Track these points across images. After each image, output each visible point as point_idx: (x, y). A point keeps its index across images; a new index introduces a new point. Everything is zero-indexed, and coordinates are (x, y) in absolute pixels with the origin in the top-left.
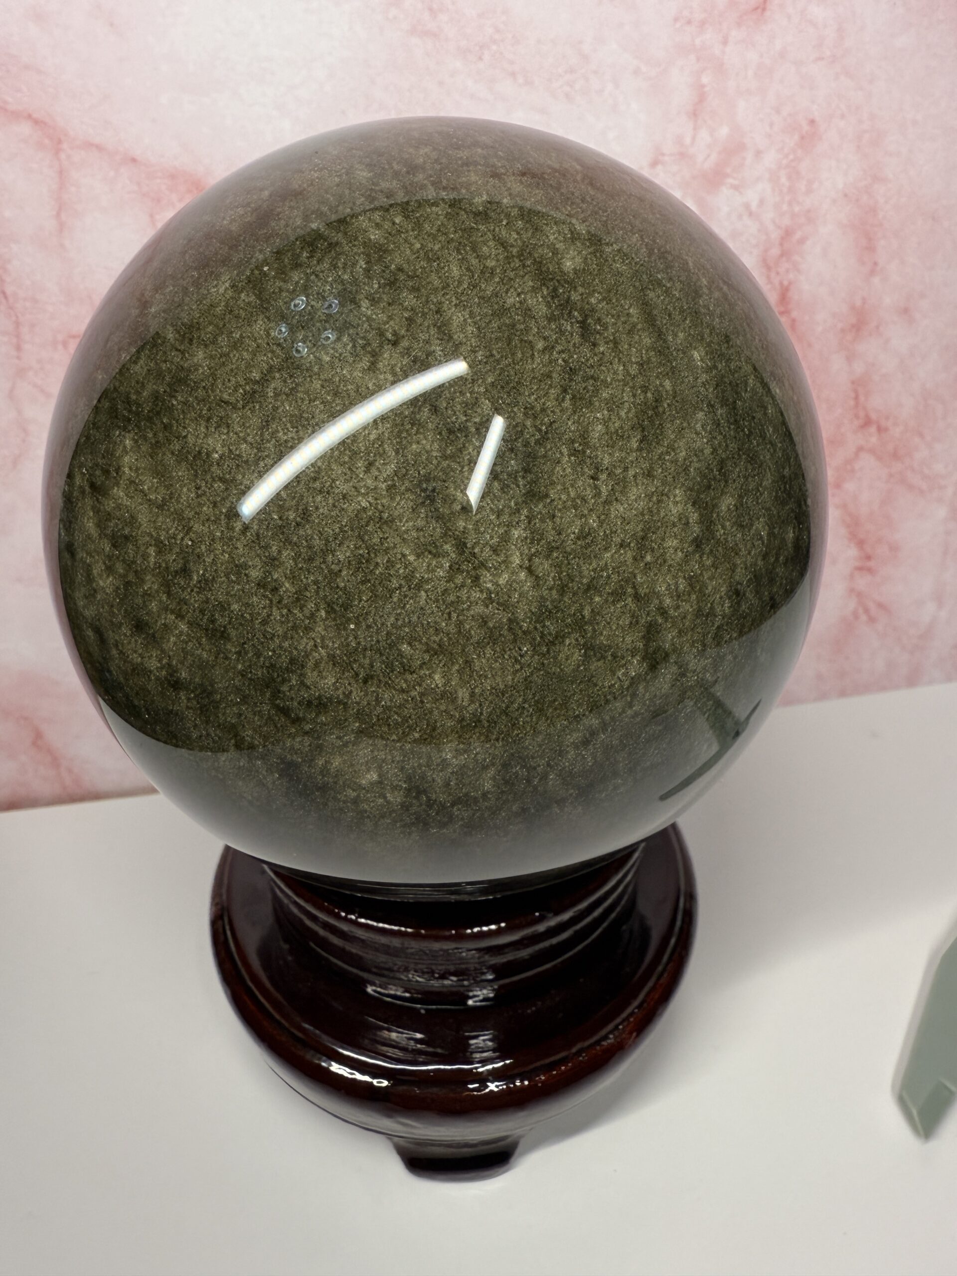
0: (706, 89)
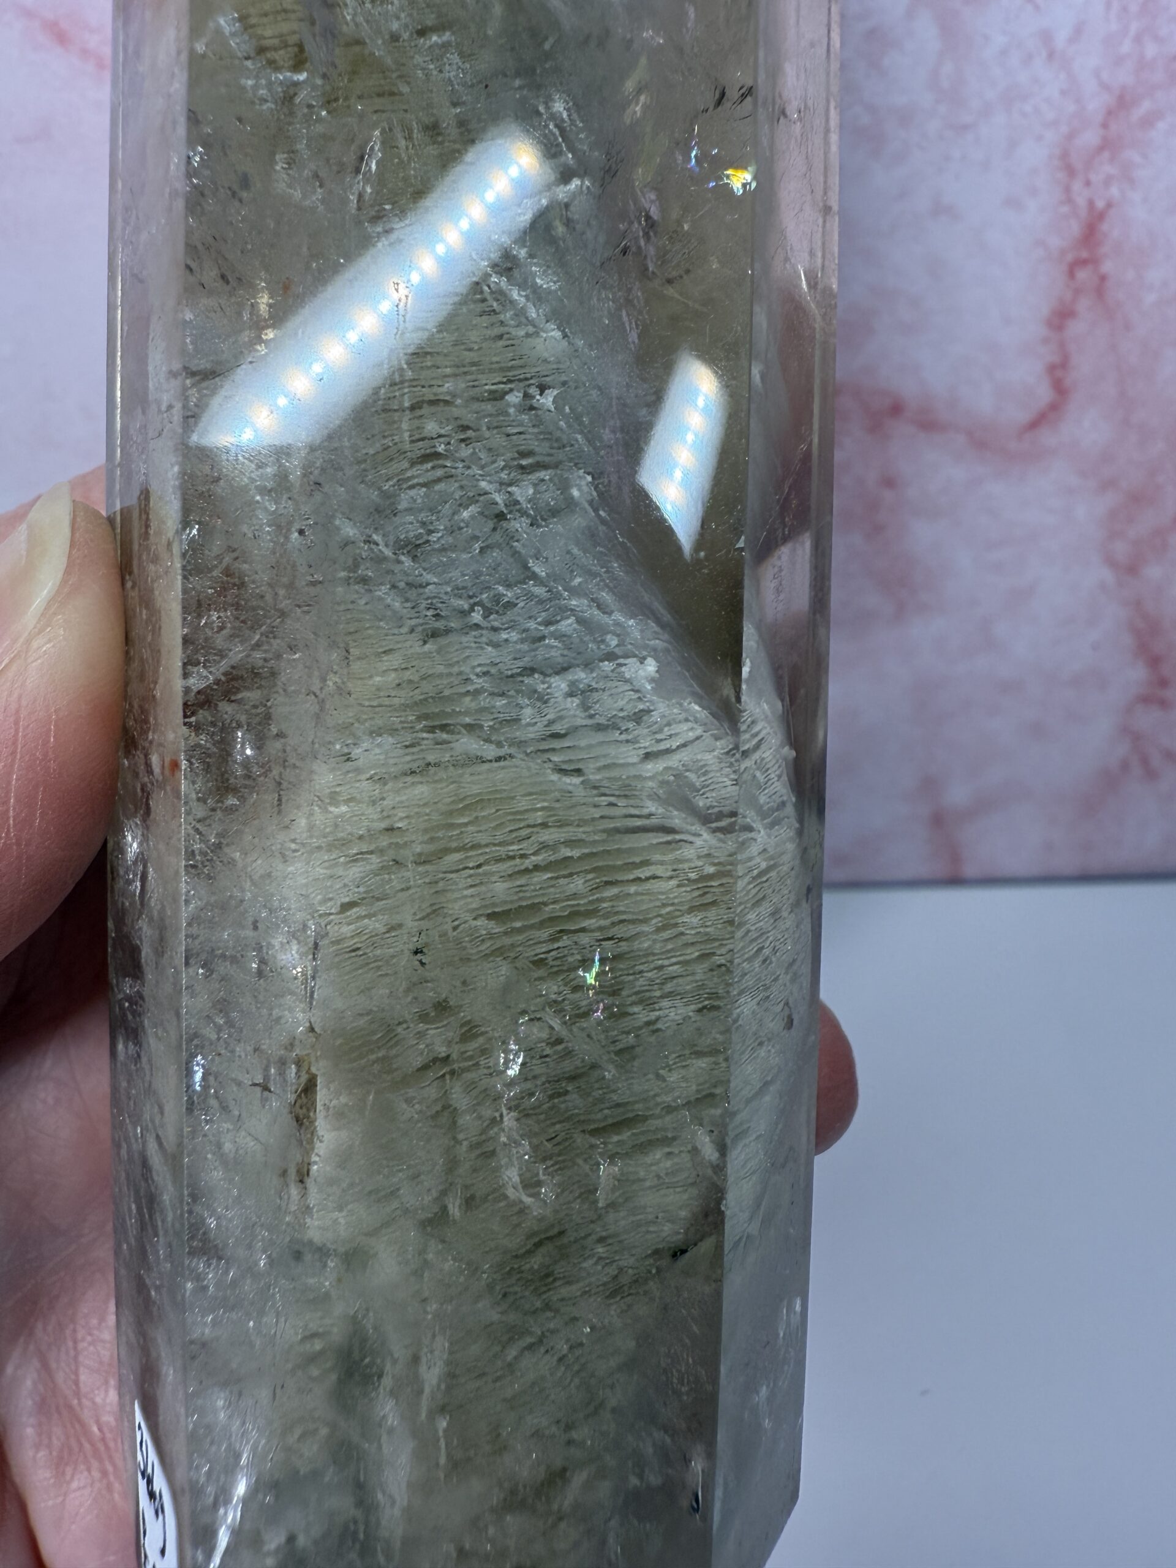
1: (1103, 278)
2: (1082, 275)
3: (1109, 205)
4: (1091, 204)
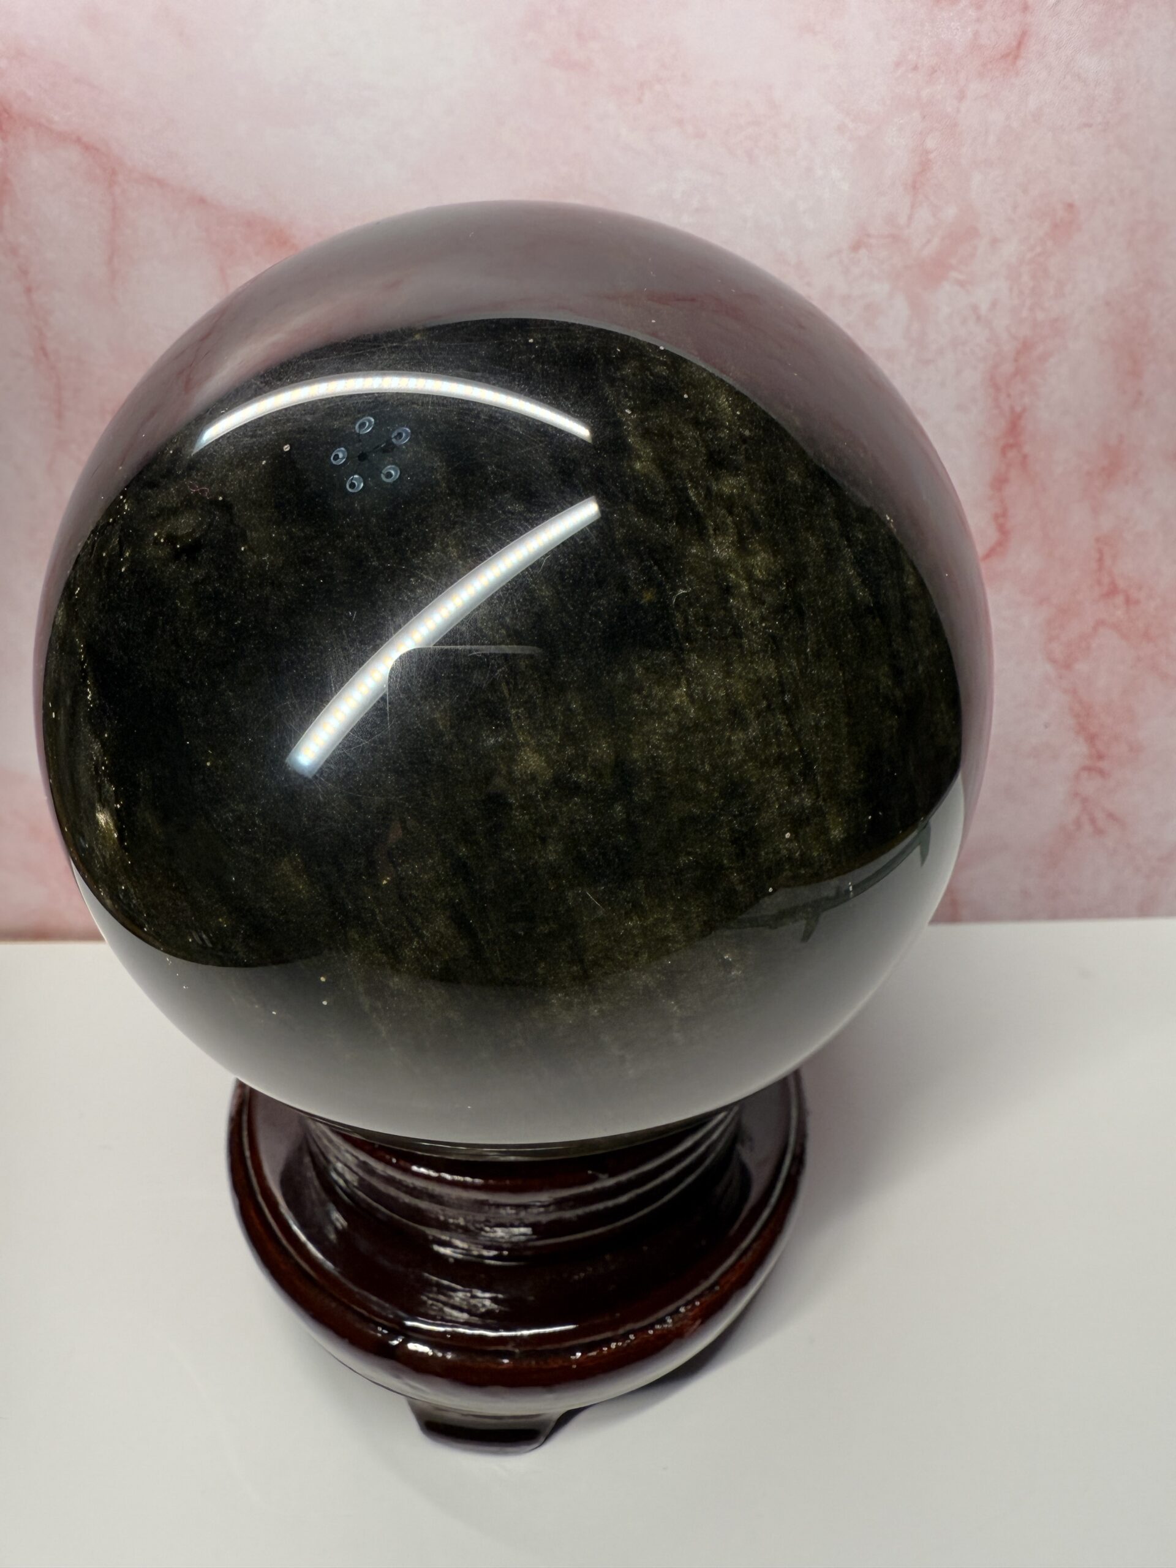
0: (932, 156)
1: (1025, 457)
2: (1012, 454)
3: (1024, 410)
4: (1012, 409)
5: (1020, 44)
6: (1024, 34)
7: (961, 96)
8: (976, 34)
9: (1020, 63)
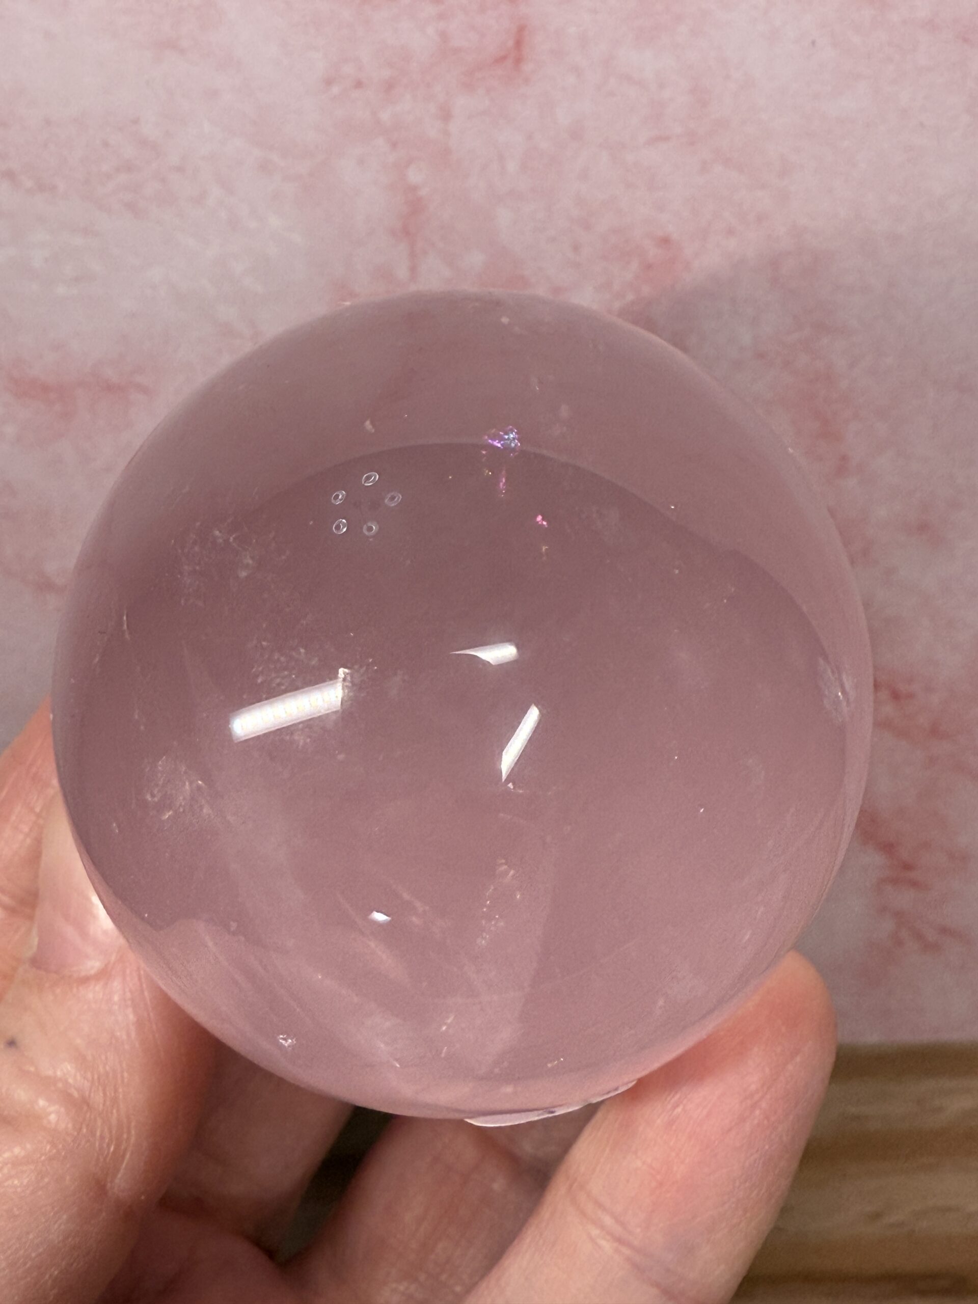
5: (519, 44)
6: (521, 29)
7: (446, 115)
8: (444, 36)
9: (527, 67)
